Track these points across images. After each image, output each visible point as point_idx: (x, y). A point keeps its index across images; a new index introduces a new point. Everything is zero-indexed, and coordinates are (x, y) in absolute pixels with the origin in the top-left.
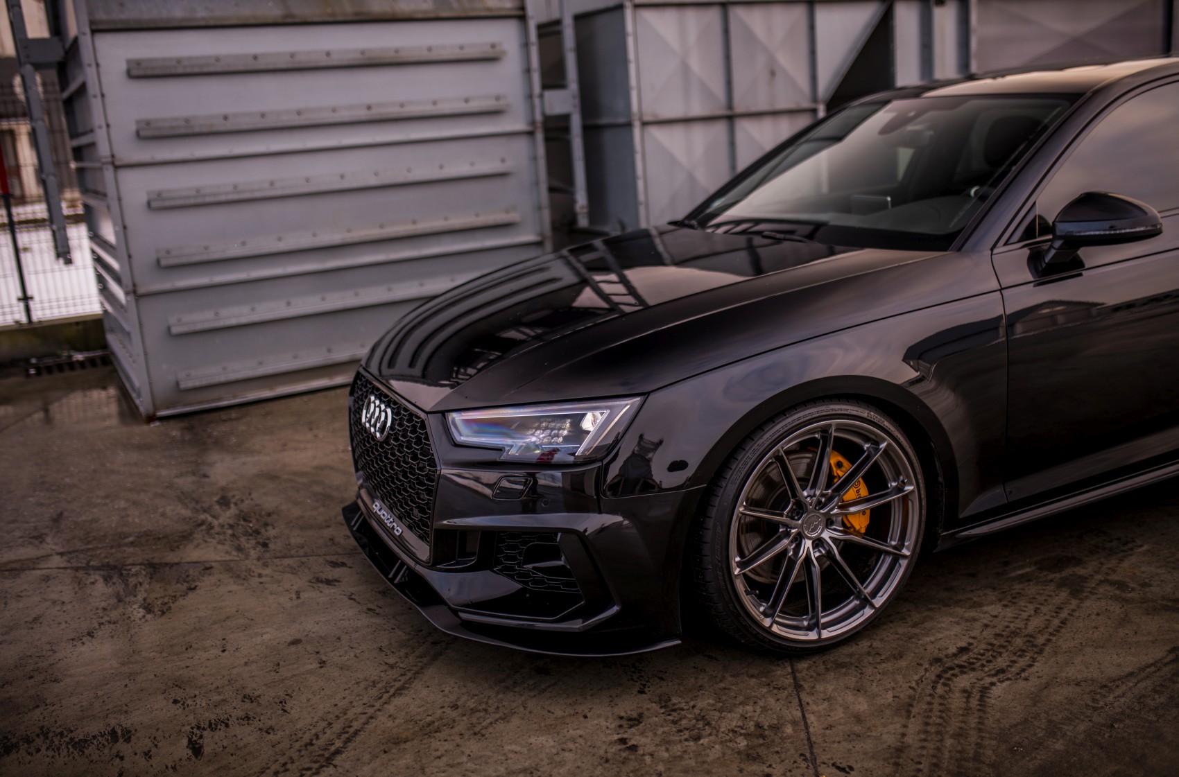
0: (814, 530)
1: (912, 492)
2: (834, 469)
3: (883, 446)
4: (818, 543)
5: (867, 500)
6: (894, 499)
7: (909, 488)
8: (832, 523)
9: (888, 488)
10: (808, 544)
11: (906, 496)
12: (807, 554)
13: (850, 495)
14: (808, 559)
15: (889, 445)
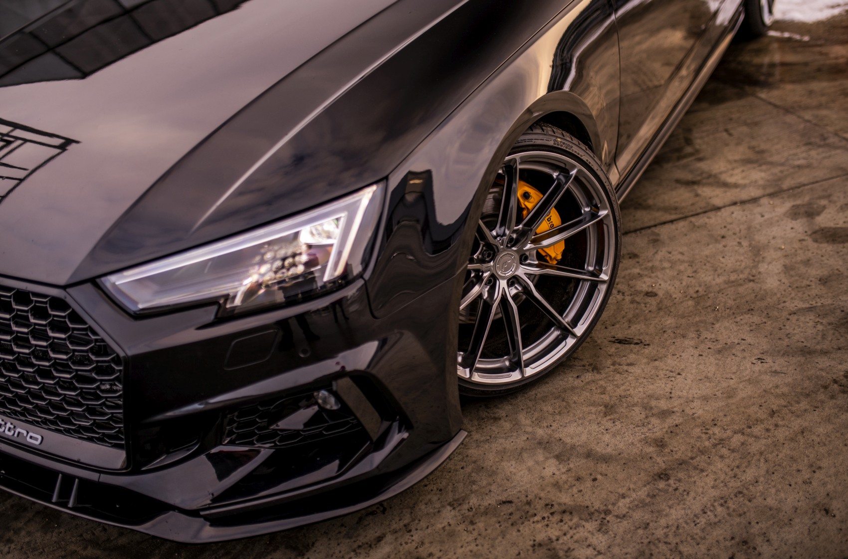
0: (507, 269)
1: (607, 215)
2: (522, 201)
3: (574, 172)
4: (513, 281)
5: (560, 231)
6: (589, 226)
7: (603, 213)
8: (526, 258)
9: (581, 214)
10: (503, 284)
11: (601, 220)
12: (502, 295)
13: (543, 226)
14: (504, 299)
15: (579, 171)
